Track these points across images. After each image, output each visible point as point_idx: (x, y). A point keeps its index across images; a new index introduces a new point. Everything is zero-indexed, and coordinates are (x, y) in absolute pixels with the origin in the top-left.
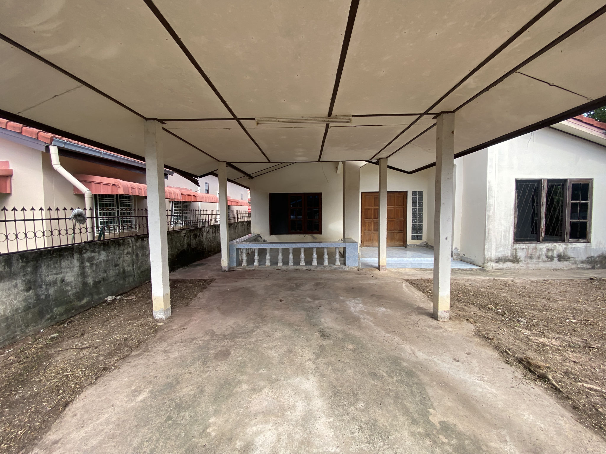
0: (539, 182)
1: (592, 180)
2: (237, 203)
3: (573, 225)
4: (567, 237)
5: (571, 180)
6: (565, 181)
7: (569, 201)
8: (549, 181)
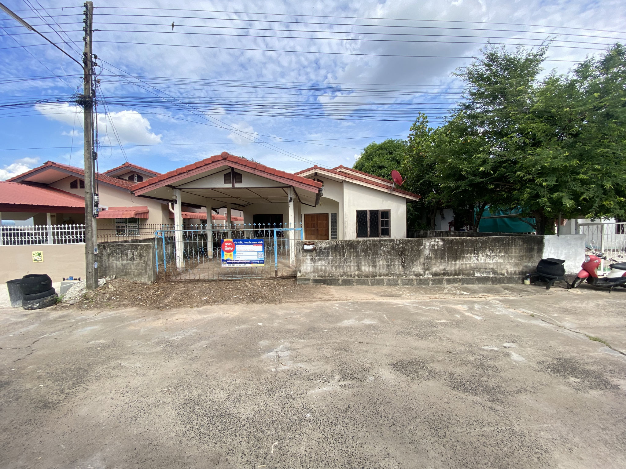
0: (366, 211)
1: (390, 210)
2: (237, 219)
3: (382, 230)
4: (380, 234)
5: (380, 210)
6: (378, 211)
7: (380, 219)
8: (370, 211)
